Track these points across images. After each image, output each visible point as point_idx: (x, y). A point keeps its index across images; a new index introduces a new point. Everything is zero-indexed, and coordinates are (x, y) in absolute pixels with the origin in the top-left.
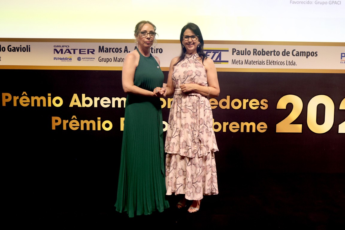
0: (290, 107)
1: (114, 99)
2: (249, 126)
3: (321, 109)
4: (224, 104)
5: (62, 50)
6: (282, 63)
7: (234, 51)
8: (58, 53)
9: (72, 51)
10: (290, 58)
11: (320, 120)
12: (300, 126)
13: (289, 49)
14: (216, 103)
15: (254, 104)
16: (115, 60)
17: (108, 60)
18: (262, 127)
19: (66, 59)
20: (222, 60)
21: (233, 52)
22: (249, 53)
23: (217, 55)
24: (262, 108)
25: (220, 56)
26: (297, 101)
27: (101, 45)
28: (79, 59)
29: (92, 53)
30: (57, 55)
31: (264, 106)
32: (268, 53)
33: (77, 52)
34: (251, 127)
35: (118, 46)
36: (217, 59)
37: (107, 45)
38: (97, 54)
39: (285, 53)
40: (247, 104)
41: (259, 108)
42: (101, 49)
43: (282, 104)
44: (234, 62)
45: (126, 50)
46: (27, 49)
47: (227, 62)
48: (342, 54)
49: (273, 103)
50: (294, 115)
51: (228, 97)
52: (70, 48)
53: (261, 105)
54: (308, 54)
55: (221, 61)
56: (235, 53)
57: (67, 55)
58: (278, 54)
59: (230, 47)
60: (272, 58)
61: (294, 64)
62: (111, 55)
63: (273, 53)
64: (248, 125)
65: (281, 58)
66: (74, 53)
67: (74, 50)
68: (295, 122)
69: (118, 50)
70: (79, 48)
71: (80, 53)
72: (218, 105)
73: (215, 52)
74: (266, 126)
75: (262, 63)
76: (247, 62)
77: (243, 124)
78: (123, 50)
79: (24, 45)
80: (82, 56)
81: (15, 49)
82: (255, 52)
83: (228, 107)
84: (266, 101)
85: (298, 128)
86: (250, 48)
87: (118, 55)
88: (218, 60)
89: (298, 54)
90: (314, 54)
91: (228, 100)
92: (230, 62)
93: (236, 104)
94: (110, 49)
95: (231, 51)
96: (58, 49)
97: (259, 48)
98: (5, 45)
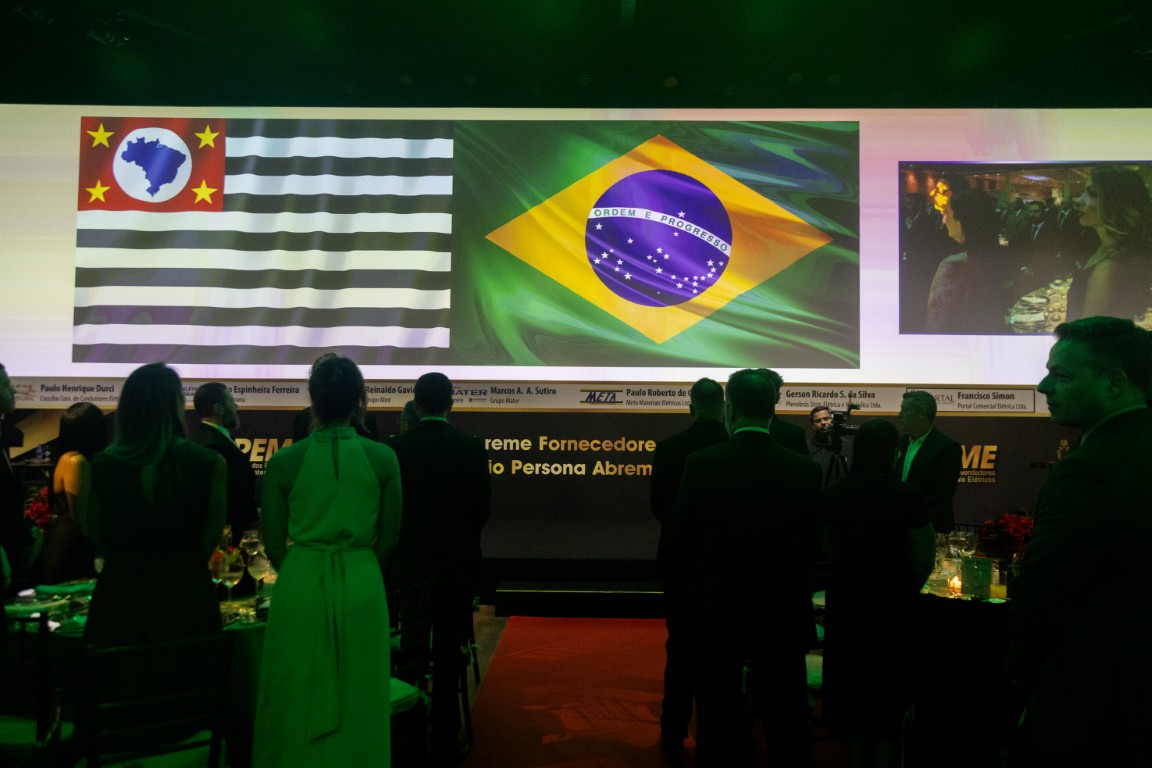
1: (506, 441)
4: (619, 445)
6: (678, 404)
7: (628, 391)
9: (464, 392)
14: (611, 445)
16: (508, 401)
17: (500, 401)
19: (457, 400)
21: (628, 393)
22: (644, 394)
23: (611, 395)
25: (614, 396)
27: (494, 386)
28: (471, 400)
29: (485, 394)
32: (662, 394)
33: (469, 393)
35: (511, 387)
37: (499, 387)
38: (489, 395)
39: (682, 393)
40: (643, 446)
42: (494, 390)
44: (628, 402)
45: (519, 391)
47: (622, 402)
51: (623, 439)
52: (461, 389)
55: (615, 402)
56: (630, 394)
57: (459, 397)
58: (674, 394)
59: (625, 388)
60: (668, 398)
62: (504, 396)
64: (644, 467)
65: (677, 399)
66: (466, 394)
67: (466, 391)
69: (511, 391)
70: (471, 389)
71: (472, 394)
72: (613, 447)
73: (609, 392)
75: (655, 404)
76: (642, 403)
77: (639, 467)
78: (516, 391)
80: (474, 397)
81: (405, 391)
82: (650, 391)
83: (623, 449)
86: (645, 388)
87: (511, 397)
88: (612, 401)
91: (623, 442)
92: (625, 402)
93: (632, 446)
94: (503, 390)
95: (625, 391)
97: (654, 388)
98: (396, 386)
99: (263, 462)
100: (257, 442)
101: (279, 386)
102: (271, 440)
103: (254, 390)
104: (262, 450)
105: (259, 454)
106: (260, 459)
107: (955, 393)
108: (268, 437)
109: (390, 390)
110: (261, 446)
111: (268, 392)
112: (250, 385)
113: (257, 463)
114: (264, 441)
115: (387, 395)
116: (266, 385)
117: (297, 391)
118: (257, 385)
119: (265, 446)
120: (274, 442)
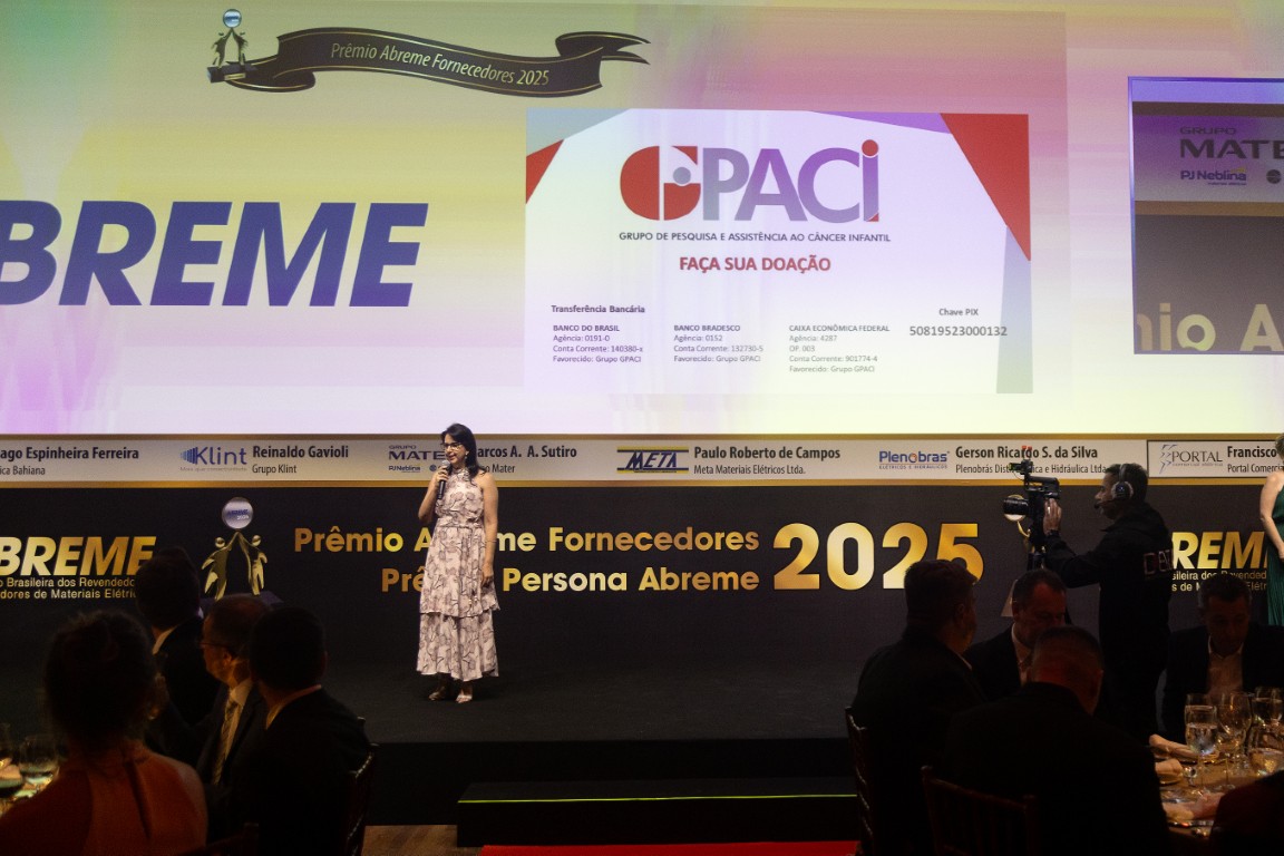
0: (797, 544)
2: (728, 578)
3: (851, 547)
4: (683, 541)
5: (403, 453)
6: (780, 470)
7: (697, 451)
8: (396, 458)
9: (421, 455)
10: (794, 461)
11: (851, 566)
12: (816, 577)
13: (791, 446)
14: (669, 540)
15: (734, 541)
18: (749, 581)
19: (411, 468)
20: (678, 466)
21: (696, 453)
22: (723, 454)
23: (669, 458)
24: (748, 546)
25: (673, 460)
26: (808, 535)
28: (433, 468)
30: (394, 463)
31: (752, 544)
32: (755, 454)
33: (430, 456)
34: (731, 580)
35: (501, 445)
36: (668, 465)
39: (786, 454)
40: (723, 540)
41: (744, 548)
43: (783, 539)
44: (698, 469)
45: (514, 452)
46: (343, 453)
47: (687, 469)
48: (881, 453)
49: (767, 537)
50: (805, 558)
51: (690, 530)
52: (417, 450)
53: (746, 542)
54: (824, 455)
55: (675, 469)
56: (699, 455)
57: (413, 462)
58: (772, 454)
59: (691, 445)
60: (763, 462)
61: (802, 472)
62: (488, 461)
63: (763, 454)
64: (725, 577)
65: (778, 462)
66: (425, 458)
67: (425, 453)
68: (808, 571)
69: (500, 453)
70: (433, 450)
71: (435, 458)
72: (673, 544)
73: (665, 453)
74: (756, 579)
75: (743, 471)
76: (719, 470)
77: (716, 576)
78: (509, 452)
79: (338, 445)
81: (320, 454)
82: (733, 452)
83: (689, 546)
84: (756, 535)
85: (814, 581)
86: (725, 446)
87: (501, 461)
88: (671, 466)
89: (807, 455)
90: (835, 454)
91: (689, 535)
92: (692, 469)
93: (704, 542)
94: (487, 450)
95: (692, 452)
96: (397, 452)
97: (740, 446)
98: (304, 445)
99: (77, 577)
100: (66, 542)
101: (103, 446)
102: (90, 539)
103: (59, 454)
104: (75, 556)
105: (69, 563)
106: (72, 571)
107: (1222, 447)
108: (86, 534)
109: (298, 453)
110: (72, 549)
111: (86, 455)
112: (54, 446)
113: (66, 577)
114: (78, 541)
115: (289, 461)
116: (82, 446)
117: (136, 455)
118: (67, 446)
119: (81, 549)
120: (95, 542)
